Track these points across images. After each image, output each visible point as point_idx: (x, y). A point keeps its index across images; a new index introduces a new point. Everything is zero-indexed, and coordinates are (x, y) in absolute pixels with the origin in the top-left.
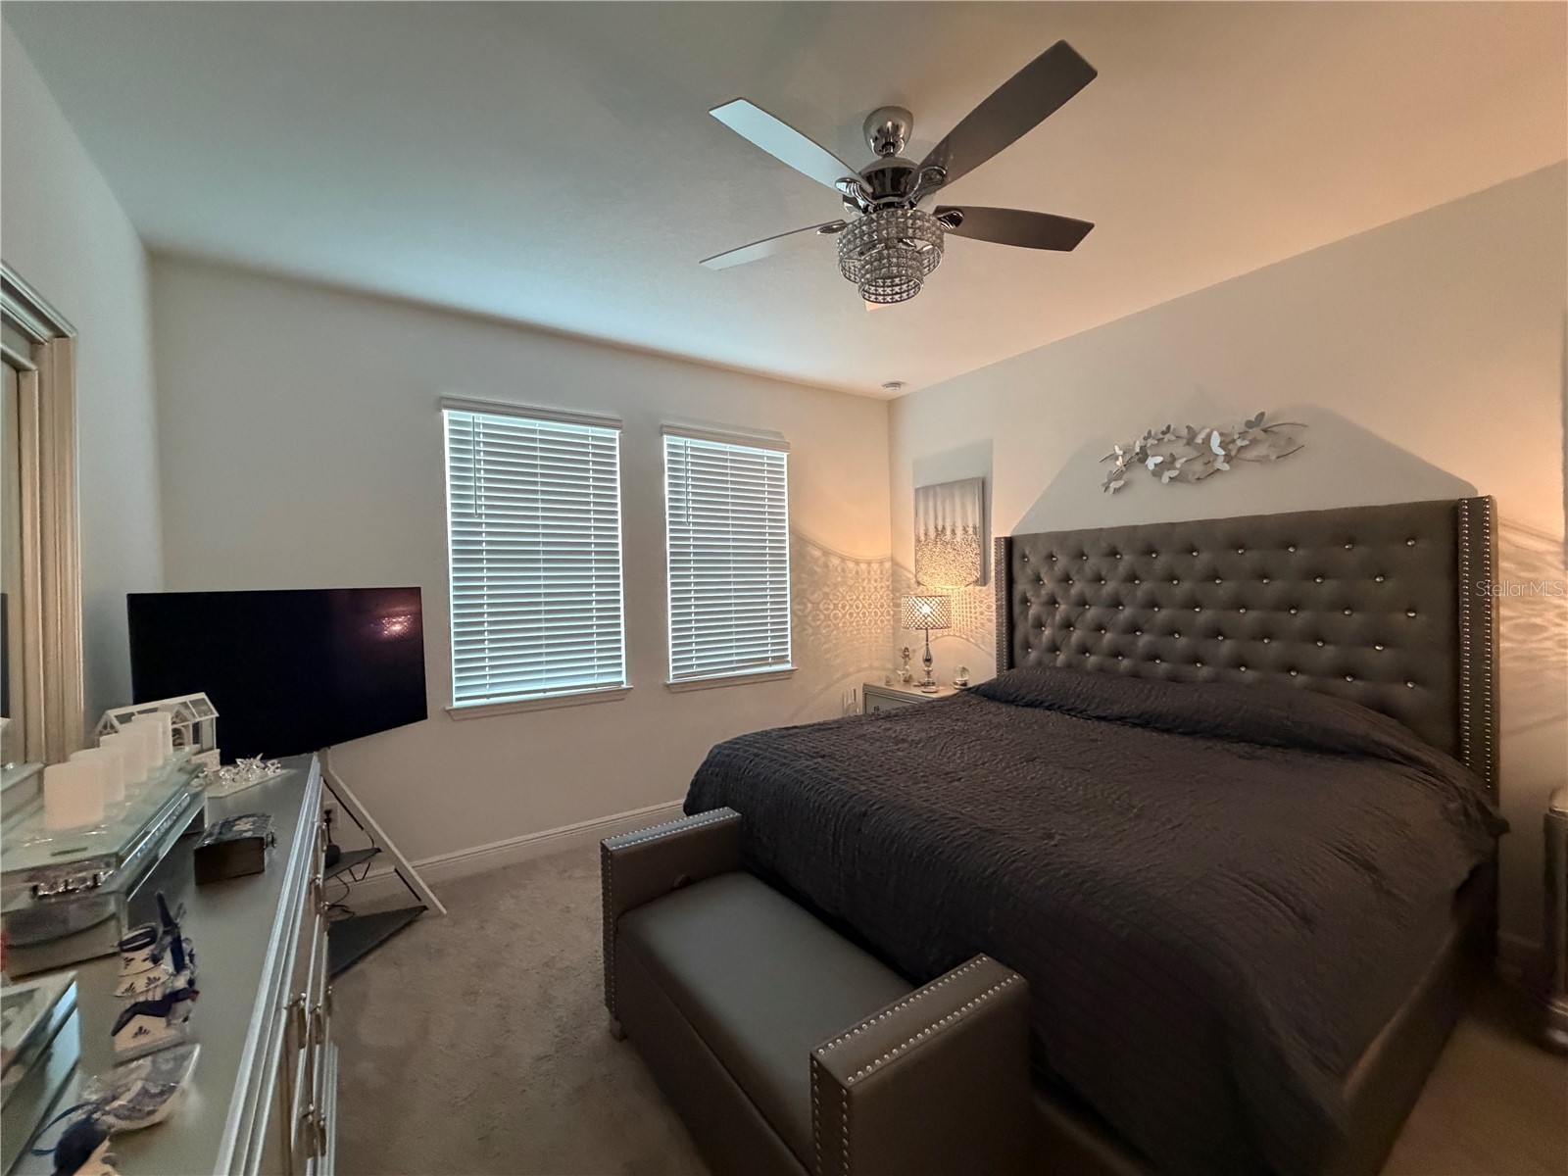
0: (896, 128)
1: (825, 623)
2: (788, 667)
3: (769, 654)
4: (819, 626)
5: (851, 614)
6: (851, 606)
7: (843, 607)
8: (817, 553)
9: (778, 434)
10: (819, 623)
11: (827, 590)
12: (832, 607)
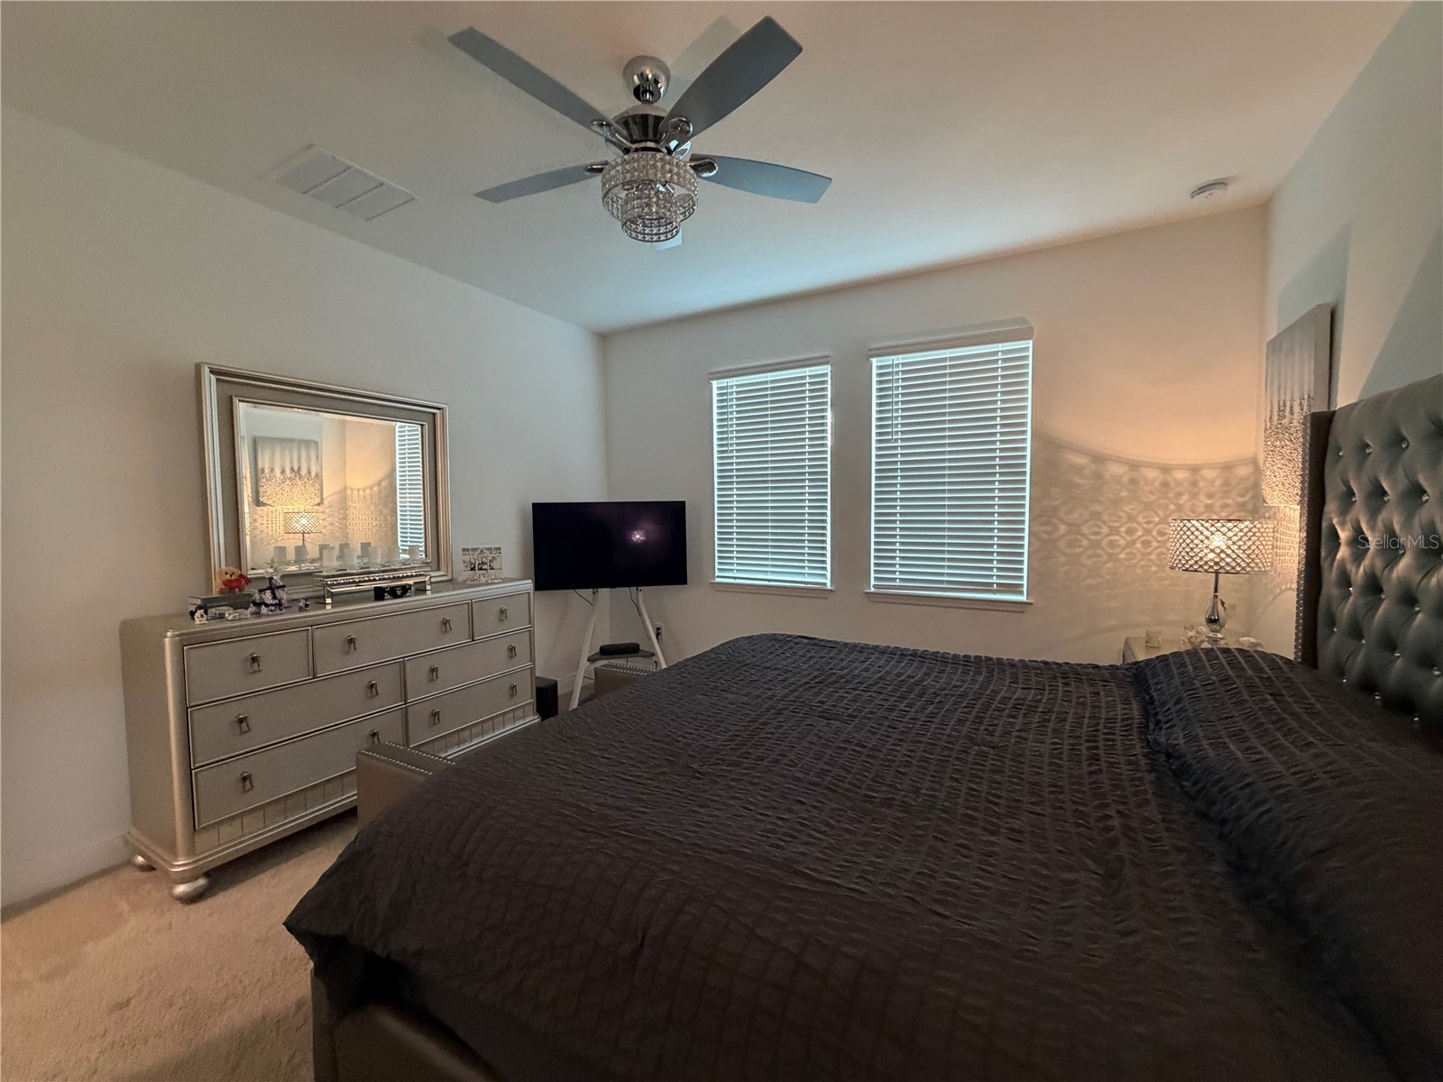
1: (1090, 552)
2: (1023, 598)
3: (995, 580)
4: (1079, 555)
5: (1146, 544)
6: (1148, 532)
7: (1130, 532)
8: (1081, 461)
9: (1023, 320)
10: (1078, 550)
11: (1098, 508)
12: (1105, 530)
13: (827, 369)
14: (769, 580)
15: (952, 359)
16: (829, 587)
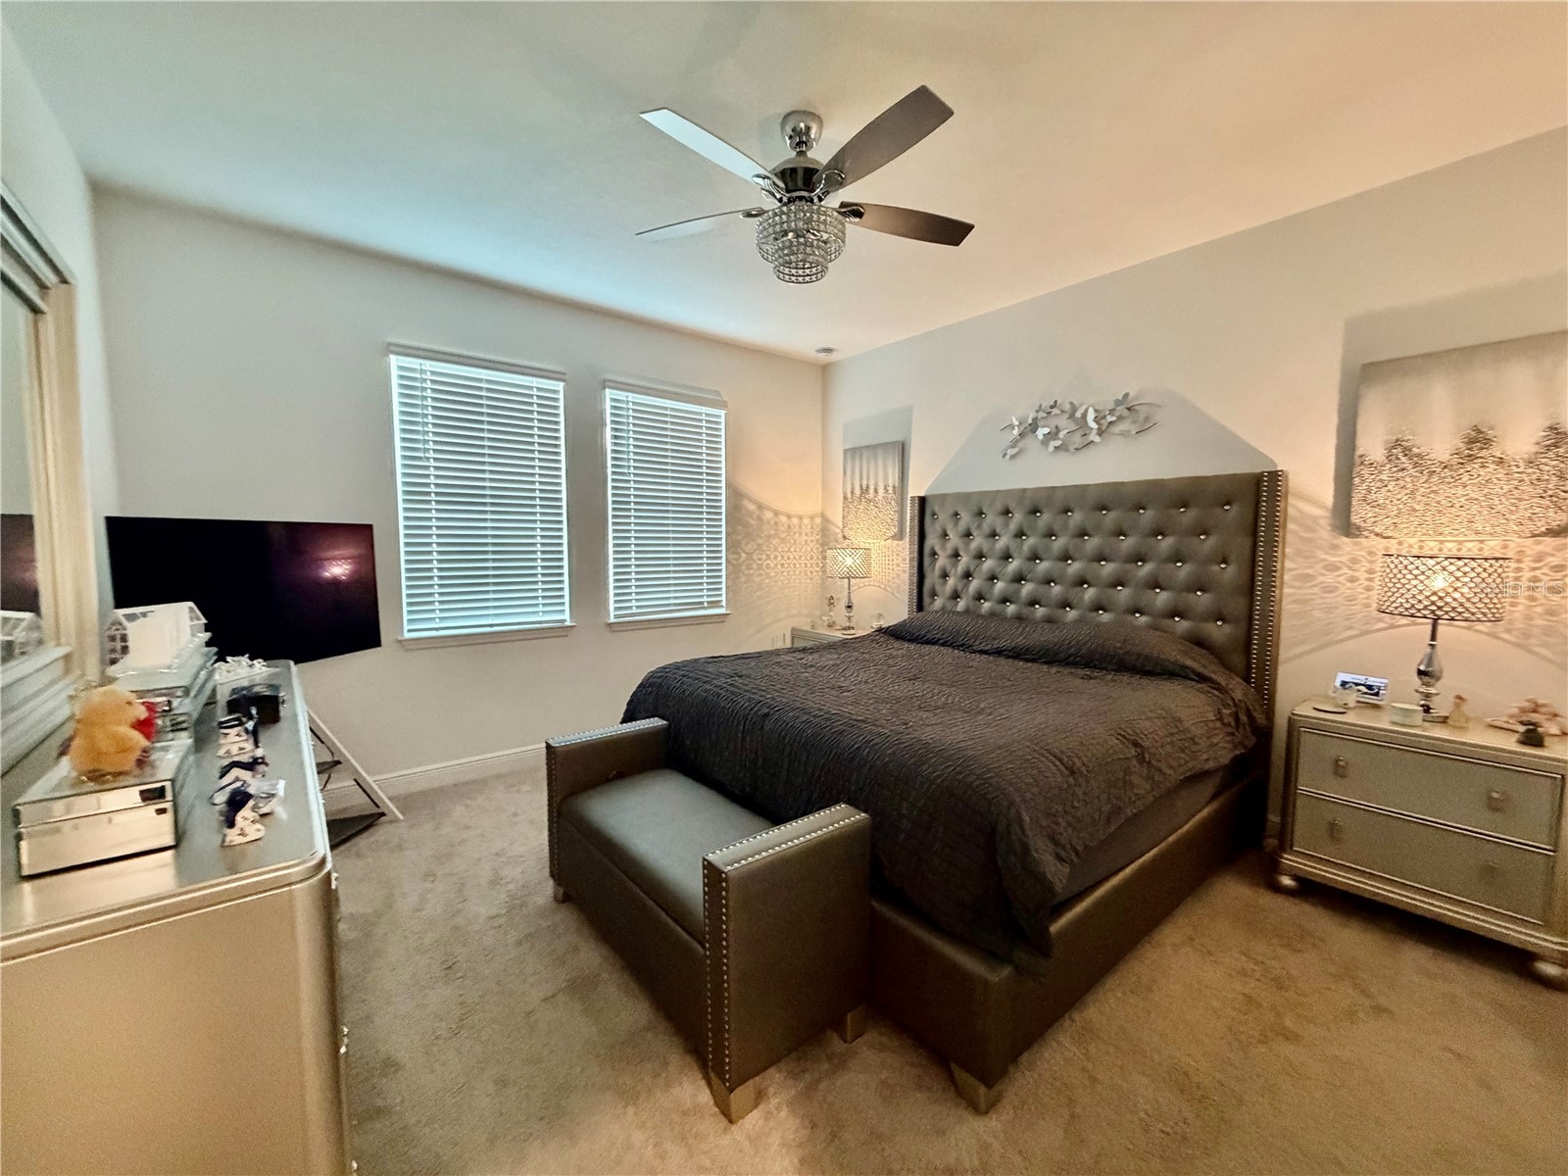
0: (808, 129)
1: (758, 572)
2: (722, 611)
3: (705, 599)
4: (752, 575)
5: (782, 565)
6: (783, 557)
7: (776, 557)
8: (752, 507)
9: (717, 393)
10: (751, 572)
11: (760, 541)
12: (764, 557)
13: (560, 386)
14: (491, 626)
15: (672, 409)
16: (568, 623)
